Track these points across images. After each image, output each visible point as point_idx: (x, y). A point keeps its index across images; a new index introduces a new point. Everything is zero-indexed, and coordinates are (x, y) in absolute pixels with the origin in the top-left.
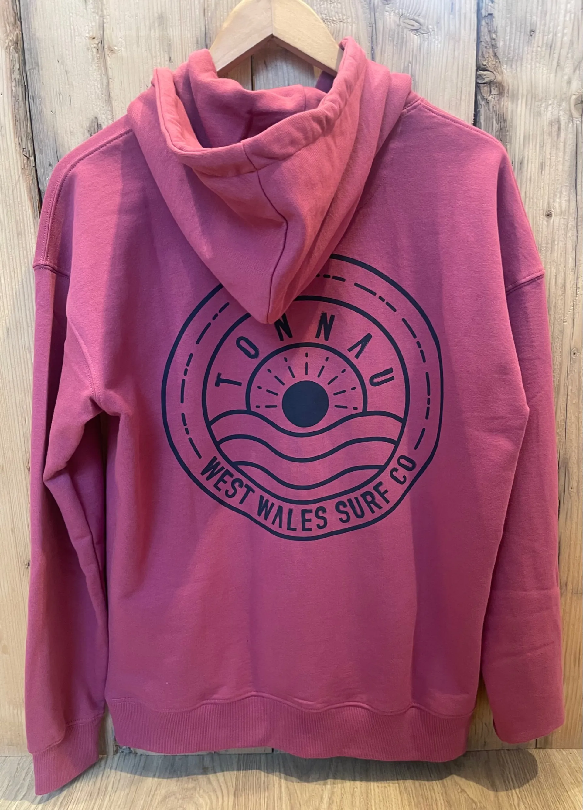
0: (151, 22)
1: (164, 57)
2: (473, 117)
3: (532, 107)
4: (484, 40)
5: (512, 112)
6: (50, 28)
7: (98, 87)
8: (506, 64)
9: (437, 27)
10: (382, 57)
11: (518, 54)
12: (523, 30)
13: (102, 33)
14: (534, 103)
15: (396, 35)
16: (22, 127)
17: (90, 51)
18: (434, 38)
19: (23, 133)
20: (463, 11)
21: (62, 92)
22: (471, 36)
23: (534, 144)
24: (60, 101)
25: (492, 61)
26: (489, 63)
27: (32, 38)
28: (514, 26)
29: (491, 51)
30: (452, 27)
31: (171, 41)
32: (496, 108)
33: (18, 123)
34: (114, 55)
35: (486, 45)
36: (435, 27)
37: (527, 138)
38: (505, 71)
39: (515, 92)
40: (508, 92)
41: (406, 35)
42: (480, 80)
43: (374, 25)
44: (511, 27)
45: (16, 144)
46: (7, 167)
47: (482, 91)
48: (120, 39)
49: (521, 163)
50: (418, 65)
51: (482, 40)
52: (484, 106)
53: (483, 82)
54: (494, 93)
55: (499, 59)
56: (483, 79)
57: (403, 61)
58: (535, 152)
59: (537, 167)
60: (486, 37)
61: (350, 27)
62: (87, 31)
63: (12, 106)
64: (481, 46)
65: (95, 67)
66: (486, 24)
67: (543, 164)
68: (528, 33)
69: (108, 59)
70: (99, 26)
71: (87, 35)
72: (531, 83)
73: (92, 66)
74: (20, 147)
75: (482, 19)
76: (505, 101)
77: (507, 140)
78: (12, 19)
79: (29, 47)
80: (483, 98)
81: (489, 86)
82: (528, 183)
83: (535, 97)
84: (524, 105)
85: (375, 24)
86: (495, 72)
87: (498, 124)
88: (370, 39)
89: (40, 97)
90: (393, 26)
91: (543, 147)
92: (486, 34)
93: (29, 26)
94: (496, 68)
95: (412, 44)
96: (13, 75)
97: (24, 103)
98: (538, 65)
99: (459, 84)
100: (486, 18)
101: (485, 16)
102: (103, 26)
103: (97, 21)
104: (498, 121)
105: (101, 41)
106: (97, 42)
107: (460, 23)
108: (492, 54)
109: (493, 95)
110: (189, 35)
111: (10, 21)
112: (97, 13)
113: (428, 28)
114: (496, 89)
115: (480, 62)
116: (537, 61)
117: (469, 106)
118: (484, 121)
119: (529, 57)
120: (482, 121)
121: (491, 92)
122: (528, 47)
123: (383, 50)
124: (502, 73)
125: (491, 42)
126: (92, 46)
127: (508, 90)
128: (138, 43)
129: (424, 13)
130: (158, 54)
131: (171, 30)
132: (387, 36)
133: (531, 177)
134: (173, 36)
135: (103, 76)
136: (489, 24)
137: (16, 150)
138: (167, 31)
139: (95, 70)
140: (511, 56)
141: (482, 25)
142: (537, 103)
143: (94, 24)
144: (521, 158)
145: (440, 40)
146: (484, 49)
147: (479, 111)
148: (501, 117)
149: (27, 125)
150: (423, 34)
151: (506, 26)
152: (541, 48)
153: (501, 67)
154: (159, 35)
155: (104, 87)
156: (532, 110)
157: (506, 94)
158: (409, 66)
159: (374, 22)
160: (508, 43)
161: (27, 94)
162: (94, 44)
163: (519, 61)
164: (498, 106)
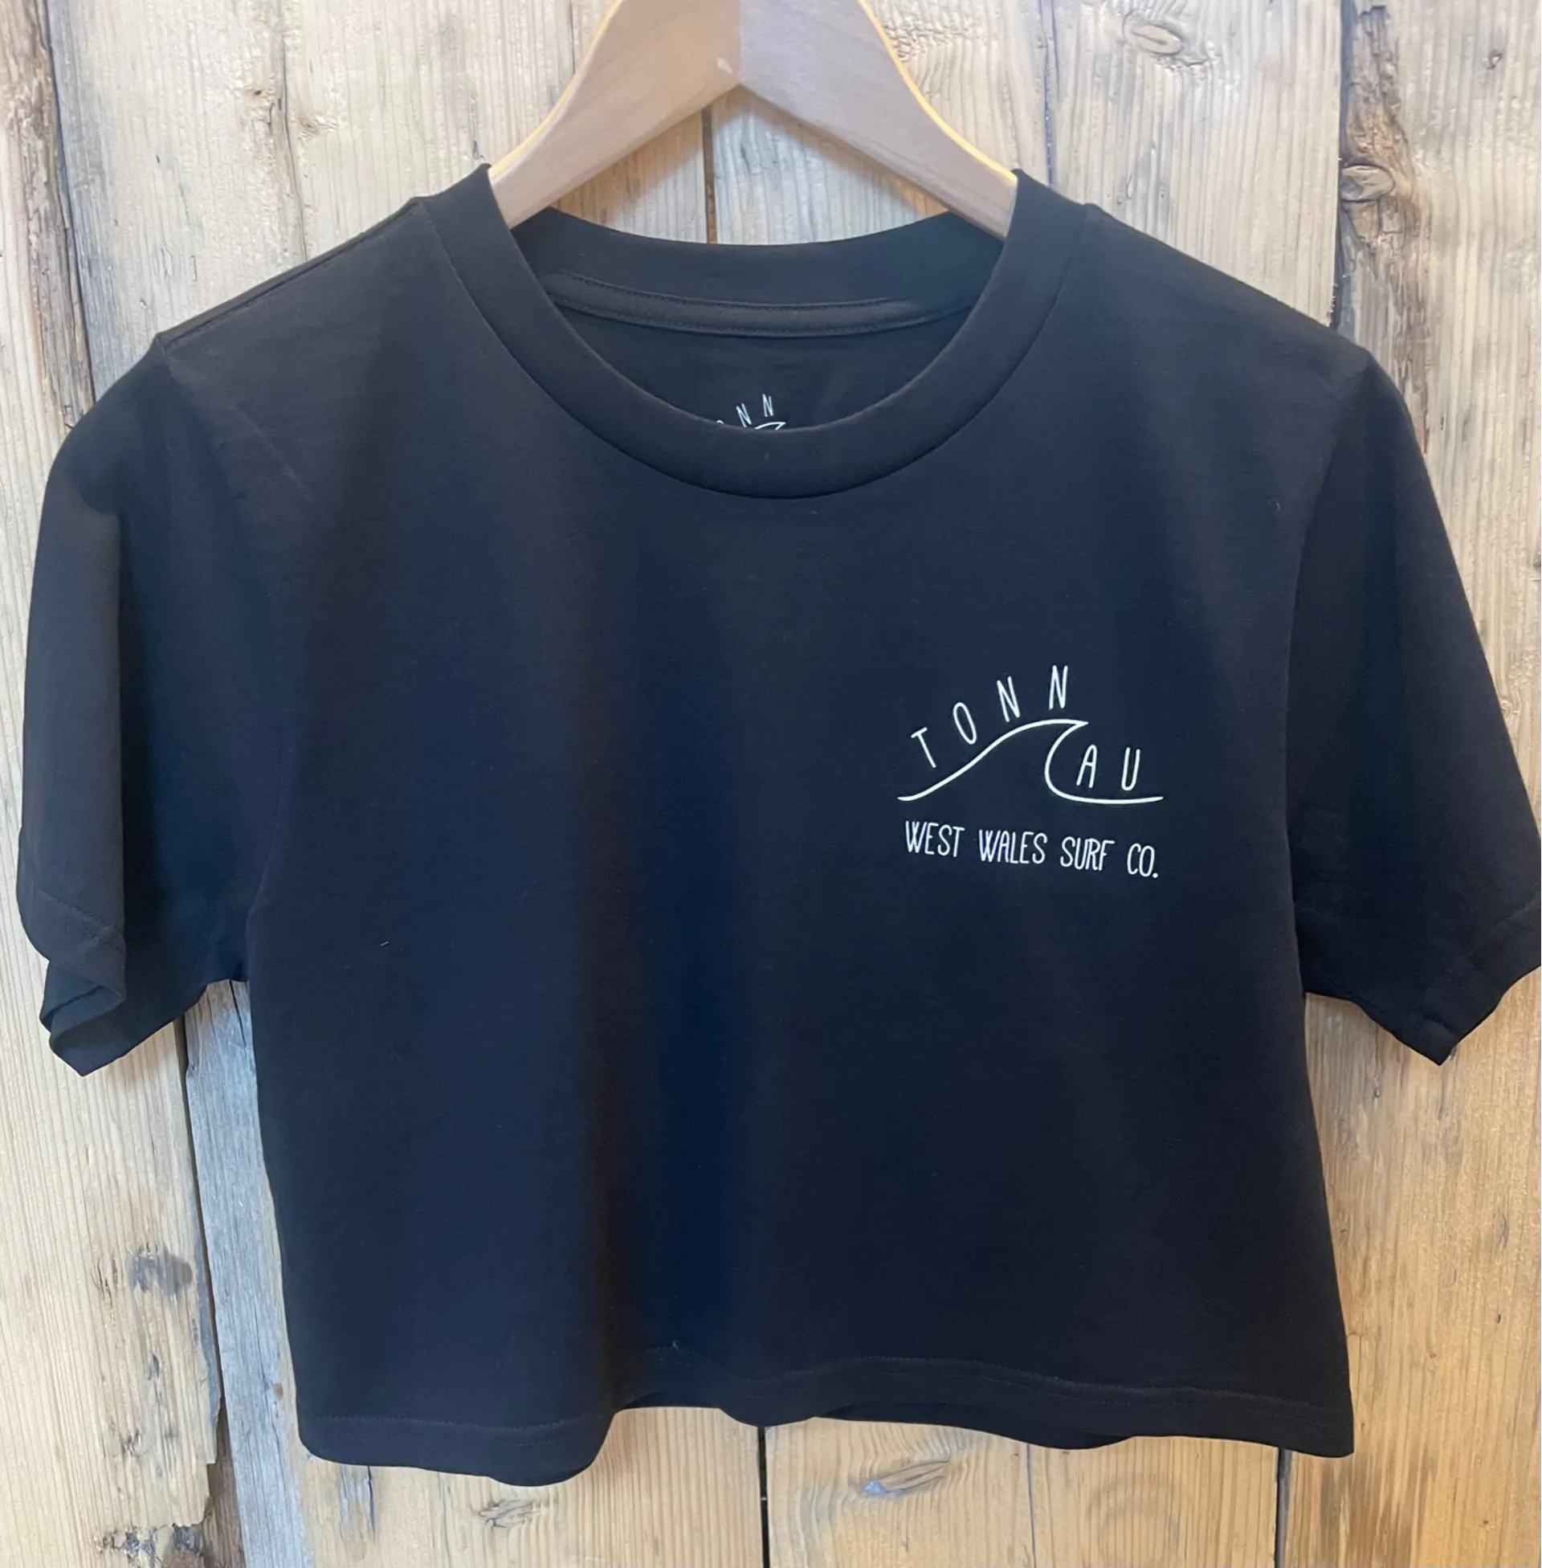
0: (420, 43)
1: (458, 143)
2: (1331, 297)
3: (1498, 268)
4: (1363, 83)
5: (1441, 278)
6: (134, 67)
7: (272, 230)
8: (1424, 147)
9: (1231, 46)
10: (1075, 134)
11: (1458, 117)
12: (1469, 52)
13: (280, 76)
14: (1504, 254)
15: (1114, 71)
16: (59, 343)
17: (247, 129)
18: (1223, 78)
19: (64, 362)
20: (1302, 2)
21: (170, 246)
22: (1326, 72)
23: (1502, 368)
24: (166, 272)
25: (1385, 138)
26: (1377, 144)
27: (83, 94)
28: (1445, 41)
29: (1380, 111)
30: (1271, 48)
31: (478, 98)
32: (1396, 269)
33: (48, 336)
34: (315, 140)
35: (1366, 95)
36: (1224, 46)
37: (1481, 354)
38: (1420, 166)
39: (1450, 225)
40: (1429, 224)
41: (1142, 67)
42: (1351, 191)
43: (1051, 43)
44: (1436, 45)
45: (44, 394)
46: (21, 457)
47: (1355, 222)
48: (332, 95)
49: (1465, 423)
50: (1175, 152)
51: (1357, 80)
52: (1363, 264)
53: (1360, 197)
54: (1391, 229)
55: (1403, 133)
56: (1360, 189)
57: (1133, 141)
58: (1506, 390)
59: (1511, 432)
60: (1367, 73)
61: (983, 49)
62: (239, 74)
63: (31, 287)
64: (1351, 97)
65: (262, 175)
66: (1367, 38)
67: (1529, 422)
68: (1486, 59)
69: (300, 151)
70: (273, 59)
71: (240, 84)
72: (1495, 197)
73: (254, 172)
74: (55, 403)
75: (1356, 22)
76: (1421, 251)
77: (1428, 358)
78: (24, 44)
79: (74, 118)
80: (1360, 243)
81: (1376, 207)
82: (1486, 478)
83: (1505, 239)
84: (1473, 260)
85: (1055, 38)
86: (1391, 170)
87: (1401, 314)
88: (1041, 81)
89: (110, 261)
90: (1106, 45)
91: (1526, 376)
92: (1368, 64)
93: (72, 59)
94: (1395, 158)
95: (1158, 94)
96: (30, 203)
97: (63, 279)
98: (1512, 148)
99: (1294, 205)
100: (1367, 18)
101: (1365, 13)
102: (284, 59)
103: (267, 44)
104: (1400, 306)
105: (280, 101)
106: (267, 104)
107: (1295, 33)
108: (1382, 117)
109: (1386, 233)
110: (527, 79)
111: (18, 46)
112: (266, 22)
113: (1203, 50)
114: (1396, 217)
115: (1350, 141)
116: (1510, 139)
117: (1320, 265)
118: (1362, 308)
119: (1488, 127)
120: (1357, 306)
121: (1380, 224)
122: (1484, 98)
123: (1077, 111)
124: (1412, 173)
125: (1381, 85)
126: (254, 114)
127: (1430, 218)
128: (383, 104)
129: (1192, 7)
130: (441, 133)
131: (476, 66)
132: (1089, 73)
133: (1493, 460)
134: (482, 82)
135: (285, 198)
136: (1375, 35)
137: (45, 411)
138: (464, 69)
139: (264, 182)
140: (1437, 124)
141: (1357, 39)
142: (1509, 255)
143: (257, 52)
144: (1465, 408)
145: (1237, 83)
146: (1362, 104)
147: (1349, 279)
148: (1409, 297)
149: (73, 341)
150: (1189, 65)
151: (1422, 42)
152: (1522, 101)
153: (1408, 154)
154: (444, 81)
155: (290, 229)
156: (1497, 275)
157: (1423, 232)
158: (1149, 154)
159: (1051, 34)
160: (1428, 88)
161: (71, 253)
162: (258, 109)
163: (1460, 138)
164: (1401, 264)
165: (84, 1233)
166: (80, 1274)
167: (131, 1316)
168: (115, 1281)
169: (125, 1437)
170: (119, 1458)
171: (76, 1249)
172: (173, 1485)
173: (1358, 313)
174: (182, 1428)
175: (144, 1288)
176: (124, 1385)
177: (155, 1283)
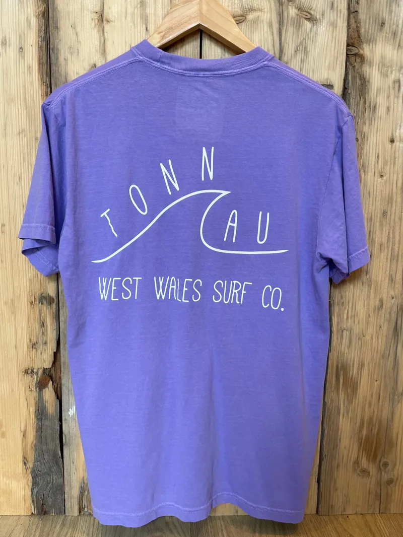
0: (136, 4)
1: (142, 27)
3: (382, 71)
4: (352, 27)
5: (370, 73)
6: (67, 5)
7: (97, 44)
8: (366, 43)
10: (286, 35)
11: (374, 37)
12: (377, 22)
13: (102, 9)
15: (296, 21)
16: (44, 68)
17: (93, 21)
18: (320, 24)
19: (44, 71)
20: (339, 9)
21: (73, 47)
22: (344, 25)
23: (383, 94)
24: (71, 52)
25: (357, 41)
26: (355, 42)
28: (371, 19)
29: (356, 34)
30: (331, 18)
31: (148, 17)
33: (41, 66)
34: (109, 24)
35: (353, 30)
36: (321, 17)
37: (379, 90)
38: (365, 48)
39: (372, 61)
40: (367, 61)
41: (302, 21)
42: (349, 52)
43: (281, 14)
44: (369, 20)
45: (39, 79)
46: (32, 93)
47: (350, 59)
48: (114, 14)
49: (374, 107)
50: (309, 41)
51: (350, 27)
52: (351, 69)
53: (351, 54)
54: (358, 61)
55: (361, 40)
56: (351, 52)
57: (299, 38)
58: (384, 100)
59: (385, 110)
60: (353, 25)
61: (266, 15)
62: (93, 8)
63: (38, 53)
64: (350, 31)
65: (96, 31)
66: (353, 18)
67: (389, 108)
68: (380, 25)
69: (105, 27)
70: (101, 5)
71: (92, 10)
72: (382, 56)
73: (94, 30)
74: (41, 81)
75: (351, 14)
76: (365, 67)
79: (52, 16)
80: (351, 64)
81: (354, 56)
83: (384, 65)
84: (377, 70)
86: (358, 48)
87: (360, 81)
88: (279, 23)
89: (58, 49)
90: (294, 15)
91: (389, 97)
92: (353, 23)
94: (360, 45)
95: (305, 27)
96: (40, 34)
97: (46, 53)
98: (386, 45)
99: (336, 55)
101: (353, 12)
102: (103, 5)
104: (360, 79)
105: (101, 15)
106: (99, 15)
107: (337, 15)
108: (356, 36)
110: (159, 13)
113: (316, 18)
114: (359, 58)
115: (349, 41)
116: (386, 42)
119: (381, 39)
120: (350, 78)
121: (356, 60)
122: (380, 33)
123: (287, 30)
124: (363, 49)
125: (356, 28)
126: (95, 18)
127: (367, 59)
128: (126, 17)
129: (314, 8)
130: (139, 25)
131: (148, 10)
132: (290, 21)
133: (381, 115)
134: (149, 14)
135: (101, 37)
136: (355, 17)
138: (145, 11)
139: (96, 33)
140: (369, 38)
141: (351, 18)
142: (385, 69)
143: (97, 3)
144: (375, 103)
145: (324, 25)
146: (352, 33)
147: (348, 73)
148: (362, 77)
149: (47, 67)
150: (313, 21)
151: (366, 19)
153: (362, 45)
154: (140, 13)
155: (102, 44)
156: (382, 73)
157: (365, 62)
158: (303, 41)
159: (281, 12)
160: (367, 30)
161: (49, 47)
162: (96, 16)
163: (374, 42)
164: (360, 70)
165: (28, 288)
166: (26, 299)
167: (38, 311)
168: (35, 301)
169: (33, 343)
170: (31, 349)
171: (26, 293)
172: (45, 357)
173: (350, 80)
174: (48, 342)
175: (42, 304)
176: (34, 328)
177: (45, 303)
